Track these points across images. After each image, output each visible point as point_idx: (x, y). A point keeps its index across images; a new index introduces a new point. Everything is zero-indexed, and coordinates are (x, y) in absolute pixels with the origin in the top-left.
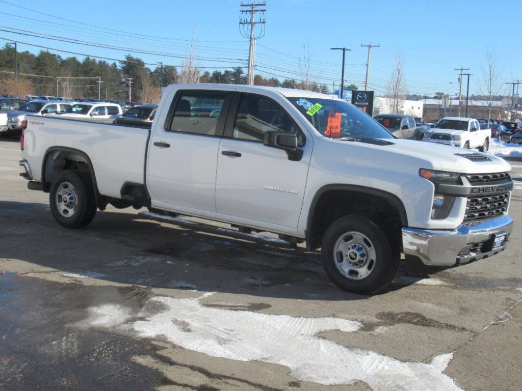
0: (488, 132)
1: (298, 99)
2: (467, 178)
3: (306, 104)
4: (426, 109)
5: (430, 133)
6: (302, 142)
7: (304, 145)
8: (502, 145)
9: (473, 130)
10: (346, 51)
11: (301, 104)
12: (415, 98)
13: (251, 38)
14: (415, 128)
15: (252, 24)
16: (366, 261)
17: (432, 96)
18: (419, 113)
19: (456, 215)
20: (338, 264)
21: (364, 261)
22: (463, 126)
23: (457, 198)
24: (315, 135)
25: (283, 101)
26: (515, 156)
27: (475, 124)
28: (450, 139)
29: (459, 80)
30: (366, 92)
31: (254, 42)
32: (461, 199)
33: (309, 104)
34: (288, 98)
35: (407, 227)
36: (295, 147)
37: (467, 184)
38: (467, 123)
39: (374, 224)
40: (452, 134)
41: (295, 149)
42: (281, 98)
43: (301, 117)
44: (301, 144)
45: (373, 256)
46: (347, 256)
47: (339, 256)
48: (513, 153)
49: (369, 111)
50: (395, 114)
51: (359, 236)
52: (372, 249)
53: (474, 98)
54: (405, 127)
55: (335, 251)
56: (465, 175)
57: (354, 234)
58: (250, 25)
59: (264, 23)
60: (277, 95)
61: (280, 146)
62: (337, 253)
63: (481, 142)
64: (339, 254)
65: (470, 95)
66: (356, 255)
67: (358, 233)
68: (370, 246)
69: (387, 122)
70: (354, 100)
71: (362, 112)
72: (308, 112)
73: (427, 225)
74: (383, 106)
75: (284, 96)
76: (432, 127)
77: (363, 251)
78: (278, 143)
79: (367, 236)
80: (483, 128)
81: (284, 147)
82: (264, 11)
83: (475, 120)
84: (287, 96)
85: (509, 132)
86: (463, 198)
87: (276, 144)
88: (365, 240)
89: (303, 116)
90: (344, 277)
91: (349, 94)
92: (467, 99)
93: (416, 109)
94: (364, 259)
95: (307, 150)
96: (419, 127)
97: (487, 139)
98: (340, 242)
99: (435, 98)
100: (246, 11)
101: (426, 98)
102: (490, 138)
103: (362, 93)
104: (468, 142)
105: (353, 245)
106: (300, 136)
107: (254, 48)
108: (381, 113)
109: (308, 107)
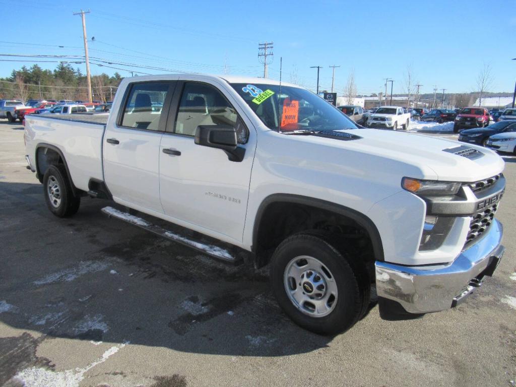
0: (408, 115)
1: (245, 85)
2: (471, 187)
3: (254, 91)
4: (366, 103)
5: (372, 117)
6: (245, 138)
7: (247, 142)
8: (416, 123)
9: (400, 114)
10: (320, 69)
11: (248, 91)
12: (359, 97)
13: (265, 64)
14: (363, 113)
15: (265, 55)
16: (325, 294)
17: (369, 95)
18: (362, 105)
19: (453, 242)
20: (290, 293)
21: (323, 295)
22: (393, 111)
23: (457, 219)
24: (260, 129)
25: (226, 88)
26: (425, 129)
27: (401, 110)
28: (385, 120)
29: (386, 85)
30: (332, 93)
31: (267, 66)
32: (463, 220)
33: (257, 90)
34: (232, 85)
35: (382, 261)
36: (236, 145)
37: (471, 198)
38: (395, 110)
39: (334, 250)
40: (387, 117)
41: (236, 147)
42: (223, 84)
43: (245, 108)
44: (244, 140)
45: (334, 290)
46: (300, 285)
47: (291, 283)
48: (424, 128)
49: (334, 103)
50: (349, 105)
51: (315, 263)
52: (332, 281)
53: (396, 96)
54: (357, 113)
55: (287, 276)
56: (468, 184)
57: (309, 259)
58: (264, 57)
59: (272, 54)
60: (220, 81)
61: (214, 144)
62: (289, 278)
63: (404, 122)
64: (291, 280)
65: (393, 94)
66: (311, 287)
67: (314, 259)
68: (330, 277)
69: (345, 110)
70: (325, 98)
71: (328, 105)
72: (254, 101)
73: (413, 260)
74: (342, 101)
75: (227, 82)
76: (373, 112)
77: (321, 282)
78: (211, 140)
79: (325, 264)
80: (405, 112)
81: (222, 146)
82: (272, 47)
83: (400, 108)
84: (231, 82)
85: (418, 115)
86: (465, 218)
87: (209, 142)
88: (323, 268)
89: (247, 106)
90: (296, 310)
91: (323, 96)
92: (391, 96)
93: (360, 102)
94: (322, 293)
95: (250, 148)
96: (365, 113)
97: (408, 119)
98: (292, 266)
99: (371, 96)
100: (262, 48)
101: (366, 96)
102: (410, 119)
103: (330, 94)
104: (396, 122)
105: (308, 271)
106: (243, 131)
107: (267, 70)
108: (341, 105)
109: (256, 95)
